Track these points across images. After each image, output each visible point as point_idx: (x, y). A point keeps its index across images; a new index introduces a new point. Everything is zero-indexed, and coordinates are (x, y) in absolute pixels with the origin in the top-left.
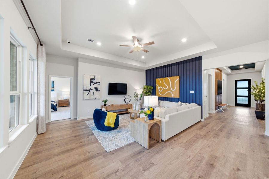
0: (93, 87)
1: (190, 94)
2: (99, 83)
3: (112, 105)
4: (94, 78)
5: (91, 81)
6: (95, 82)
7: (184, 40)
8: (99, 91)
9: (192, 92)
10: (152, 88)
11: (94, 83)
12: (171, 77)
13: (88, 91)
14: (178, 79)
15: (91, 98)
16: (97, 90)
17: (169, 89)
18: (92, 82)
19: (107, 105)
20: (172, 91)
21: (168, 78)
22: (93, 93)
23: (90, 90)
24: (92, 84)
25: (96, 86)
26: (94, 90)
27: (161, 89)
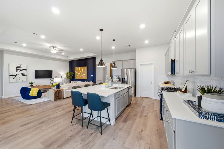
0: (19, 73)
1: (91, 77)
2: (26, 70)
3: (39, 86)
4: (20, 66)
5: (17, 68)
6: (22, 69)
7: (81, 50)
8: (26, 76)
9: (92, 76)
10: (73, 73)
11: (20, 70)
12: (83, 67)
13: (15, 76)
14: (86, 68)
15: (17, 81)
16: (23, 75)
17: (82, 74)
18: (19, 69)
19: (33, 86)
20: (83, 75)
21: (82, 67)
22: (20, 77)
23: (16, 75)
24: (18, 71)
25: (22, 72)
26: (20, 75)
27: (78, 74)
